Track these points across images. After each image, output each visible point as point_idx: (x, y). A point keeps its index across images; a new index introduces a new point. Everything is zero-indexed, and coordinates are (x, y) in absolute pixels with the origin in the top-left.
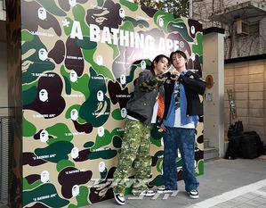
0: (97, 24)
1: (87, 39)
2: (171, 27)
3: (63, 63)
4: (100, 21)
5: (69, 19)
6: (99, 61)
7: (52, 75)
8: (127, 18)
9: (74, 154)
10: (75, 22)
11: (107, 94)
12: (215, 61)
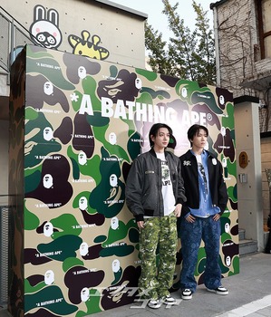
0: (110, 97)
1: (98, 114)
2: (195, 97)
3: (70, 143)
4: (113, 93)
5: (77, 93)
6: (112, 139)
7: (58, 158)
8: (144, 89)
9: (83, 250)
10: (84, 96)
11: (122, 178)
12: (250, 135)
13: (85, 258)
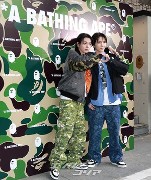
0: (34, 8)
1: (24, 22)
2: (103, 10)
3: (2, 44)
8: (62, 3)
9: (12, 130)
10: (13, 6)
11: (43, 74)
12: (145, 43)
13: (14, 135)
